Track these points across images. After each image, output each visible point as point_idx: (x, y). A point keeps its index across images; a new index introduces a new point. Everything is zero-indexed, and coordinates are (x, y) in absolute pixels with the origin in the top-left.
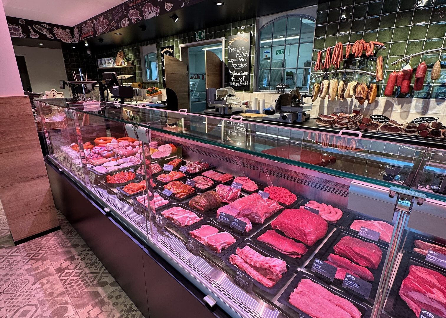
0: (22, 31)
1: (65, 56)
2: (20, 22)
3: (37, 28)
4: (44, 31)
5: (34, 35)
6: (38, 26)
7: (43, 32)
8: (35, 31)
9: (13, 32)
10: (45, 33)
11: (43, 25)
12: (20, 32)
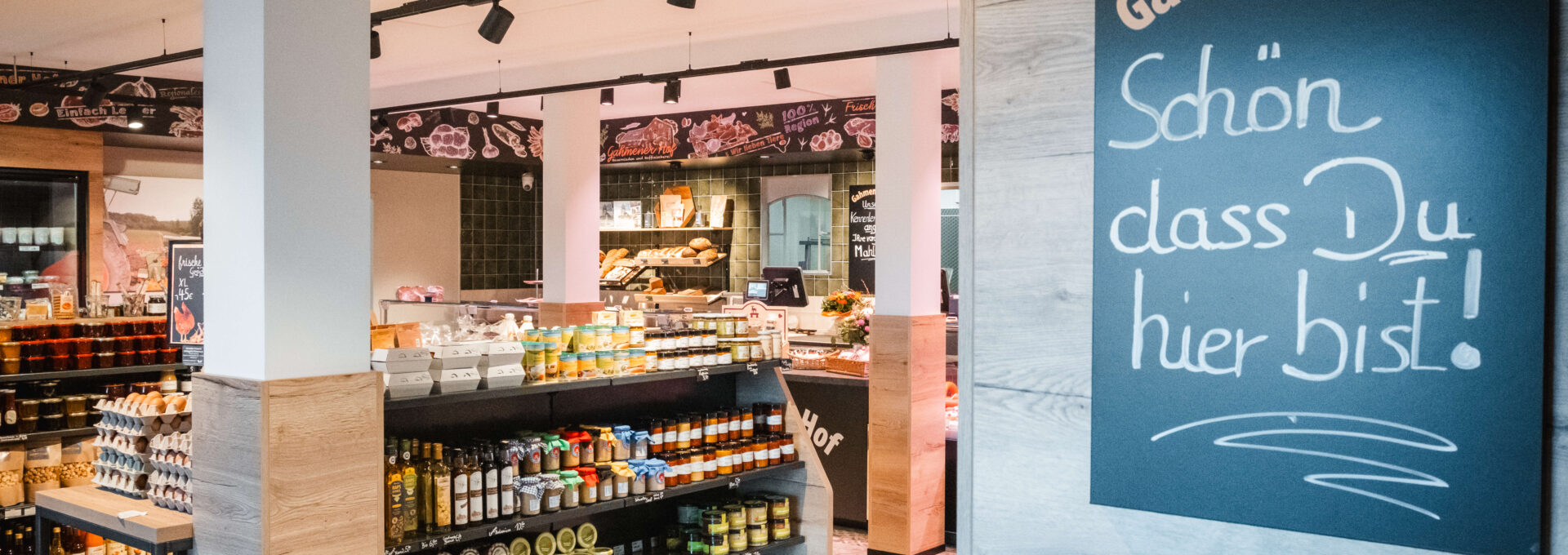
0: (470, 144)
1: (464, 193)
2: (469, 121)
3: (498, 132)
4: (510, 139)
5: (490, 151)
6: (501, 127)
7: (508, 141)
8: (494, 141)
9: (452, 145)
10: (510, 145)
11: (511, 123)
12: (466, 145)
